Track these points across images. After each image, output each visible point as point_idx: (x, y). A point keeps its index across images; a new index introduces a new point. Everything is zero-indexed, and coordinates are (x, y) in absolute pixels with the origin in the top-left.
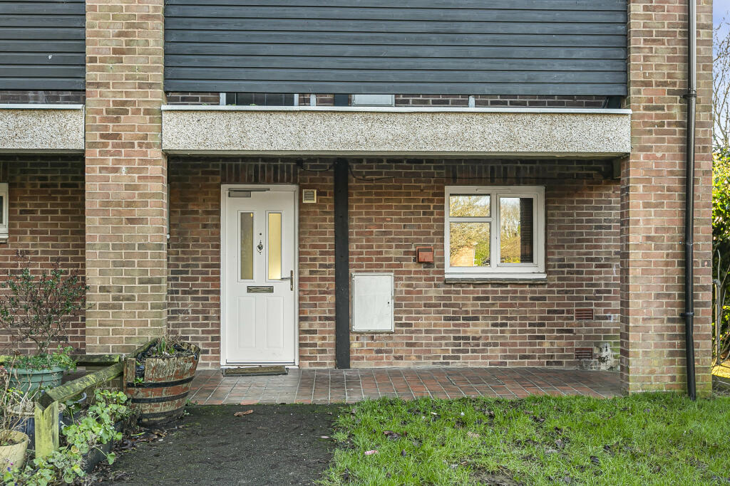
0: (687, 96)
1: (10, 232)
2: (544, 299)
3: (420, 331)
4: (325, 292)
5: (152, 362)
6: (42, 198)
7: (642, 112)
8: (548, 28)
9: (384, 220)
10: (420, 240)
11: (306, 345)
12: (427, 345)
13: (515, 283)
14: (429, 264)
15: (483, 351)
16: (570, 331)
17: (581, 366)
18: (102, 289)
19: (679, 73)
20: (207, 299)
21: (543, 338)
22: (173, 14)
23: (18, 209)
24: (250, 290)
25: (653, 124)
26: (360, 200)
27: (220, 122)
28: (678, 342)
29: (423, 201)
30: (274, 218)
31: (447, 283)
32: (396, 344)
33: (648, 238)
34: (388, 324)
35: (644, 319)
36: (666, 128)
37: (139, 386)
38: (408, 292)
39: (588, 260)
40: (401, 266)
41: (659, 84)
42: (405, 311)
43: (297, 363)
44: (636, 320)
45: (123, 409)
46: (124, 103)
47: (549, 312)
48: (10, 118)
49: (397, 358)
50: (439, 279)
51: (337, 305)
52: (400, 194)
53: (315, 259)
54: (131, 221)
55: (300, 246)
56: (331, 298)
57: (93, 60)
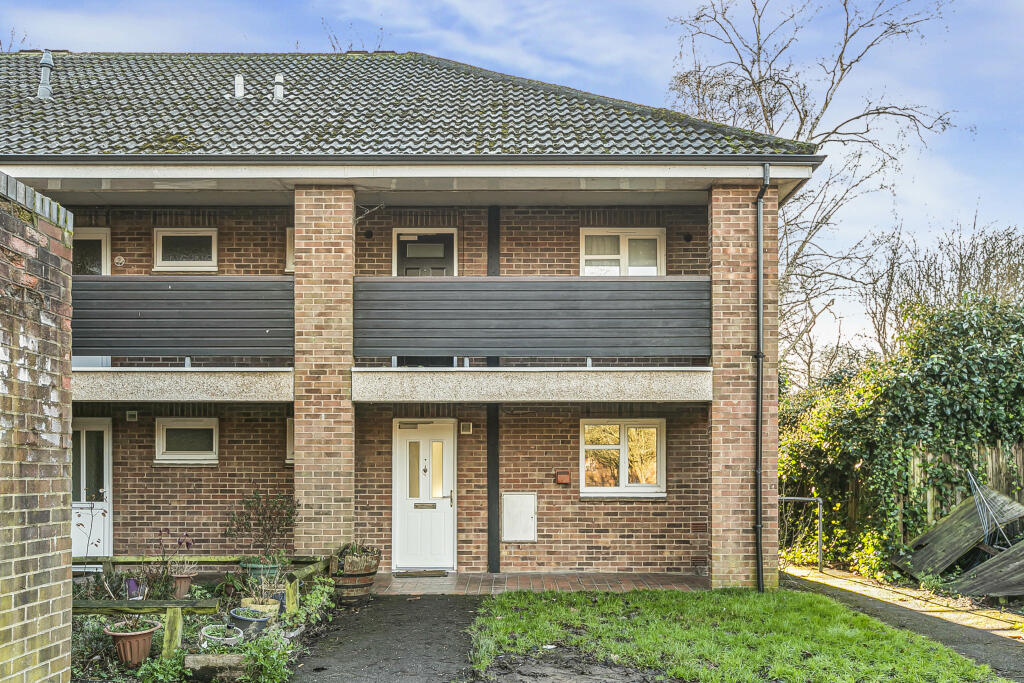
0: (757, 356)
1: (220, 459)
2: (665, 514)
3: (558, 542)
4: (480, 509)
5: (349, 558)
6: (246, 431)
7: (722, 368)
8: (647, 304)
9: (529, 448)
10: (559, 464)
11: (463, 553)
12: (565, 553)
13: (639, 500)
14: (567, 485)
15: (612, 558)
16: (688, 542)
17: (697, 573)
18: (308, 506)
19: (751, 338)
20: (381, 514)
21: (663, 547)
22: (360, 298)
23: (227, 440)
24: (417, 506)
25: (731, 378)
26: (508, 432)
27: (396, 380)
28: (751, 548)
29: (562, 432)
30: (436, 446)
31: (582, 501)
32: (539, 553)
33: (727, 467)
34: (532, 536)
35: (724, 530)
36: (741, 380)
37: (340, 576)
38: (548, 509)
39: (702, 481)
40: (542, 486)
41: (735, 347)
42: (547, 525)
43: (455, 568)
44: (717, 531)
45: (333, 589)
46: (323, 366)
47: (669, 525)
48: (239, 378)
49: (539, 564)
50: (575, 498)
51: (489, 519)
52: (542, 426)
53: (470, 481)
54: (329, 455)
55: (458, 470)
56: (484, 514)
57: (300, 334)
